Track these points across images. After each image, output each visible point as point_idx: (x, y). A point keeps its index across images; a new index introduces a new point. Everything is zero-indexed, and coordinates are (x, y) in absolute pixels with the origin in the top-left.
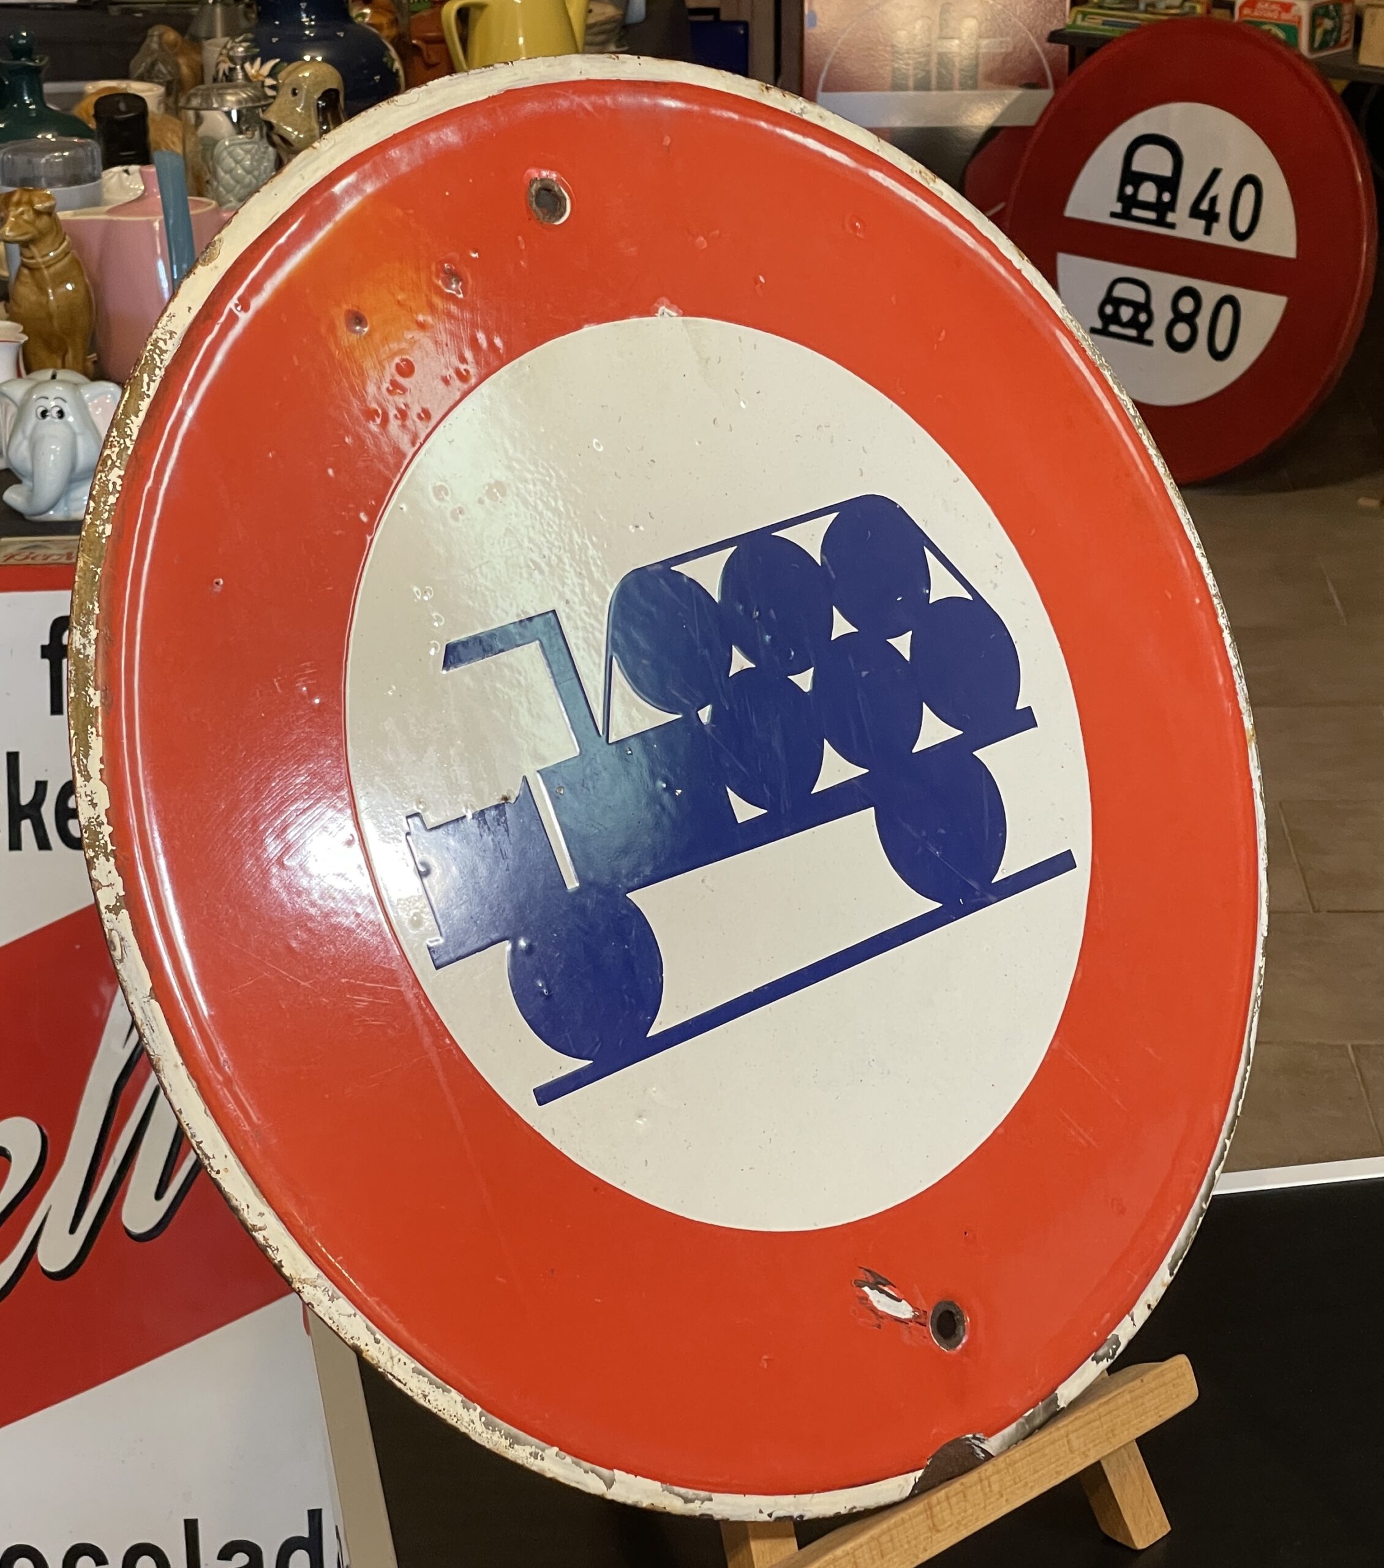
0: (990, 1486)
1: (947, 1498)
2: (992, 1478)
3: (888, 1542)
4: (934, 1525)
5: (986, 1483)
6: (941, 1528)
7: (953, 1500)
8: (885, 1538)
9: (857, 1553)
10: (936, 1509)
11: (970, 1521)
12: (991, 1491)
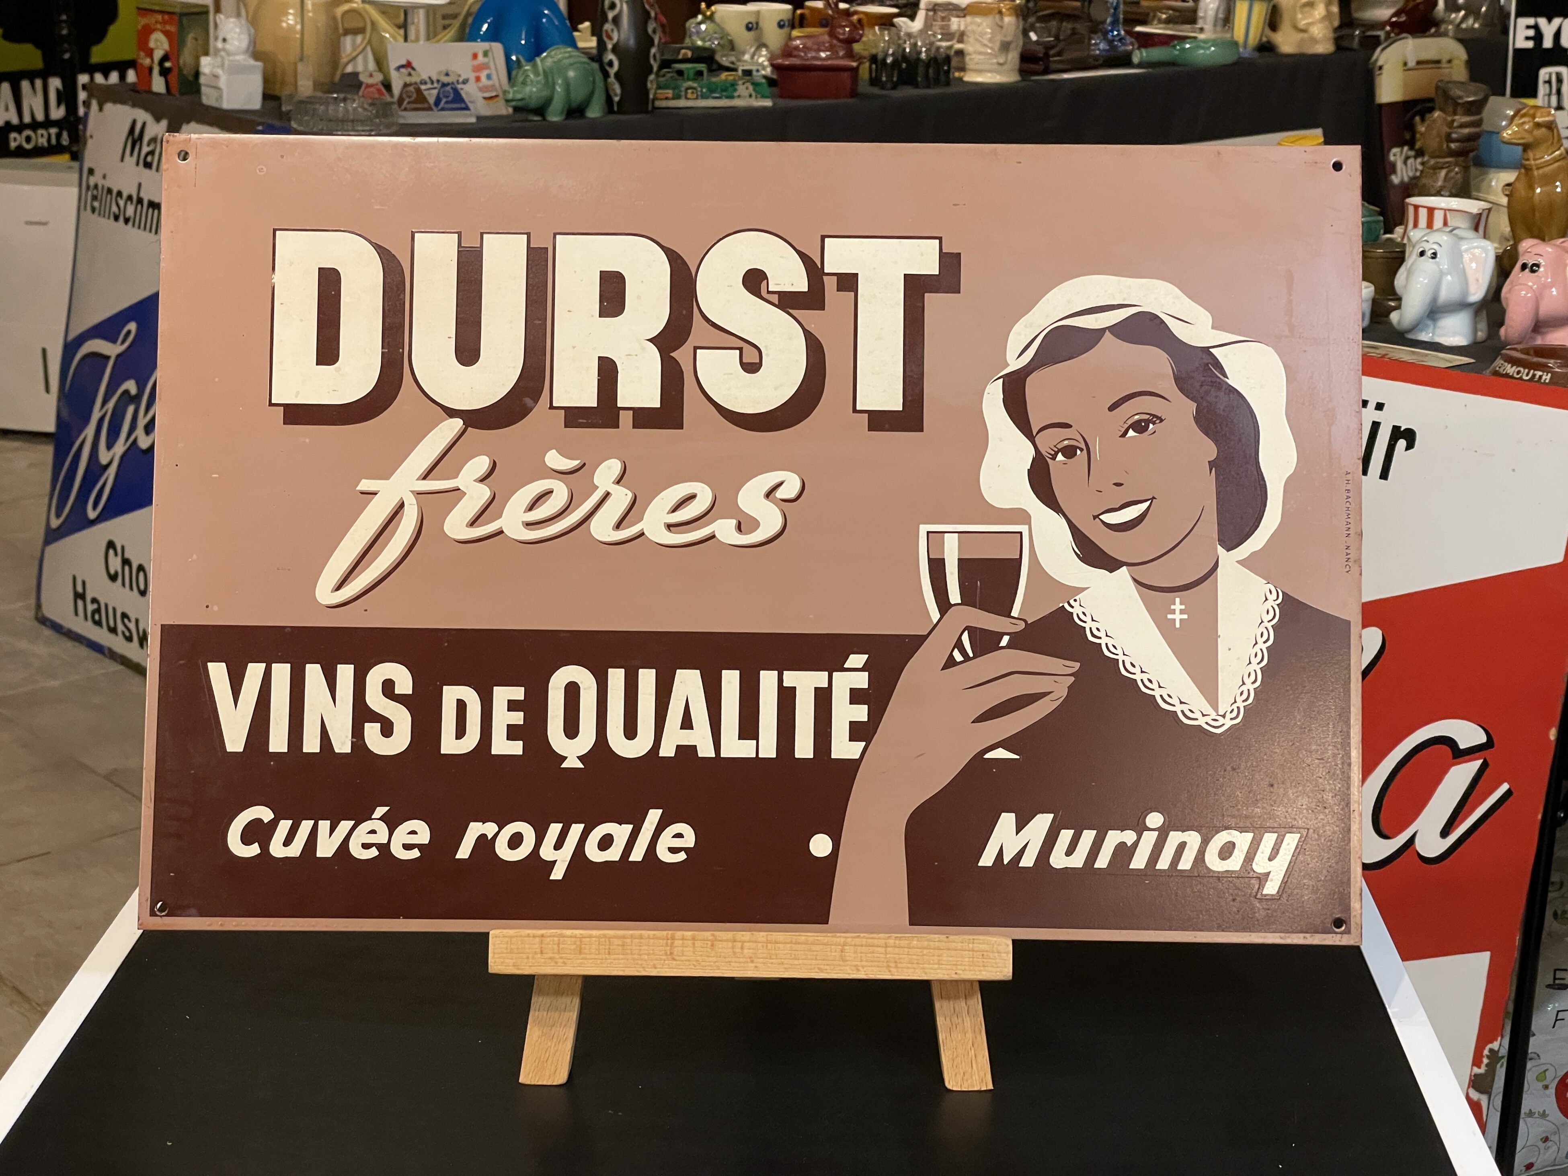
0: (742, 948)
1: (694, 939)
2: (745, 944)
3: (618, 945)
4: (671, 953)
5: (739, 944)
6: (676, 958)
7: (698, 944)
8: (616, 941)
9: (584, 940)
10: (678, 943)
11: (711, 966)
12: (742, 953)
